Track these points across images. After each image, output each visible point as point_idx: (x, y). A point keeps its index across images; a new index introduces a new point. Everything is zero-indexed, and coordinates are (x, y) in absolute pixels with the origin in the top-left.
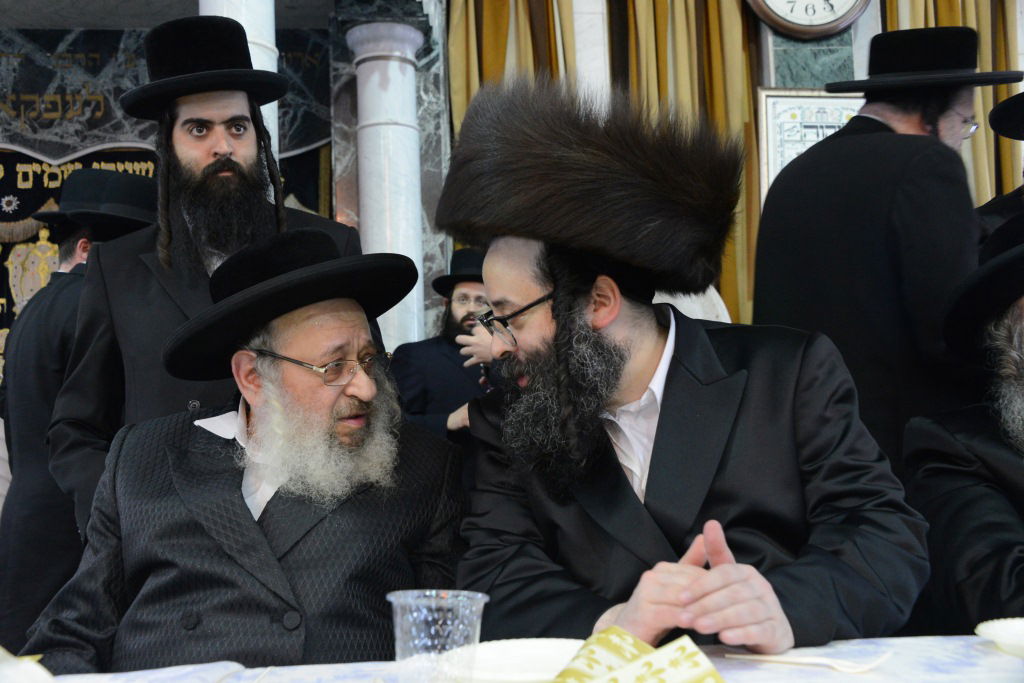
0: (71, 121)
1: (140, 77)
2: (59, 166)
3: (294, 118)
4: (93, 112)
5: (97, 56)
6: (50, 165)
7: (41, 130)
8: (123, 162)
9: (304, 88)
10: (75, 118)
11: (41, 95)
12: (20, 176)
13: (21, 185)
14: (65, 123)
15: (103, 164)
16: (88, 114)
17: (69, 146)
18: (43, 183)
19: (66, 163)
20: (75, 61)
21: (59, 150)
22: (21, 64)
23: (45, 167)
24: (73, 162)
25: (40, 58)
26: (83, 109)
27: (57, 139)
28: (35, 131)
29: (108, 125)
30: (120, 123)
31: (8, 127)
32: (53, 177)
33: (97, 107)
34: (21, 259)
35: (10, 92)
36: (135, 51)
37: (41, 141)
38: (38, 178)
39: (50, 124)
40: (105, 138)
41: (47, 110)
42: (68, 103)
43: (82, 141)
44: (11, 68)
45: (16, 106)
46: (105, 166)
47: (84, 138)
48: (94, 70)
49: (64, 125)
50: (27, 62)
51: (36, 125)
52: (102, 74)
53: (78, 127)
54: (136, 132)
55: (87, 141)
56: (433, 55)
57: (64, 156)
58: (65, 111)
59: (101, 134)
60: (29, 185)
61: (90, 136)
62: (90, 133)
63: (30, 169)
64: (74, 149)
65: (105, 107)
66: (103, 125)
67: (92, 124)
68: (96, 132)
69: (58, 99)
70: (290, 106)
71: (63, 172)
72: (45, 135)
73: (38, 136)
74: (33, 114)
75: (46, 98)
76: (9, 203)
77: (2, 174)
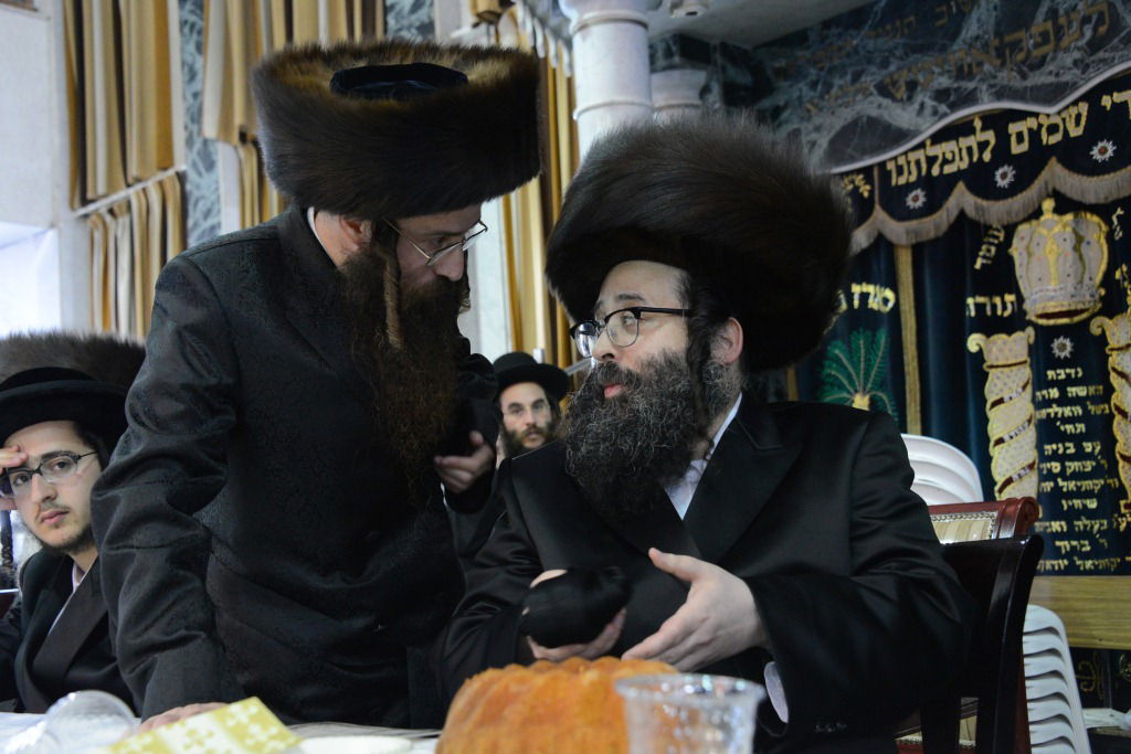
0: (1067, 50)
2: (1059, 113)
4: (1095, 30)
6: (1048, 116)
7: (1031, 74)
10: (1073, 45)
11: (1028, 29)
12: (1013, 139)
13: (1016, 149)
14: (1060, 55)
15: (1115, 94)
16: (1088, 33)
17: (1067, 83)
18: (1041, 141)
19: (1067, 107)
21: (1052, 94)
23: (1043, 120)
24: (1075, 103)
26: (1081, 29)
27: (1052, 79)
28: (1024, 77)
29: (1116, 40)
31: (992, 82)
32: (1053, 129)
33: (1100, 21)
34: (1025, 242)
35: (992, 37)
37: (1032, 88)
38: (1035, 135)
39: (1042, 62)
40: (1113, 59)
41: (1037, 45)
42: (1061, 27)
43: (1083, 73)
44: (991, 6)
45: (1000, 54)
46: (1118, 97)
47: (1086, 68)
49: (1059, 58)
51: (1025, 69)
53: (1077, 55)
55: (1091, 70)
57: (1064, 98)
58: (1059, 38)
59: (1107, 55)
60: (1025, 147)
61: (1093, 62)
62: (1092, 58)
63: (1024, 126)
64: (1074, 86)
65: (1111, 16)
66: (1111, 40)
67: (1095, 45)
68: (1101, 54)
69: (1049, 26)
71: (1064, 120)
72: (1039, 78)
73: (1029, 83)
74: (1021, 56)
75: (1035, 30)
76: (1004, 176)
77: (993, 142)
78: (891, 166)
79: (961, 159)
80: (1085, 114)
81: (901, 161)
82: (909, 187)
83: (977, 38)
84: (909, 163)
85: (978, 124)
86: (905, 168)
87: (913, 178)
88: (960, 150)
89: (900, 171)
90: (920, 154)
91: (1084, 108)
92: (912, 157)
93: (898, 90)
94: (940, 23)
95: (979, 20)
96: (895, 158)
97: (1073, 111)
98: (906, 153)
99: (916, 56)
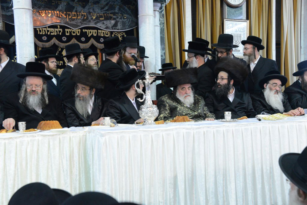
0: (79, 19)
1: (94, 9)
3: (129, 21)
5: (84, 3)
8: (90, 30)
9: (131, 14)
11: (72, 12)
12: (66, 32)
13: (67, 34)
14: (77, 20)
16: (83, 18)
17: (78, 25)
18: (72, 34)
20: (80, 4)
21: (76, 26)
22: (67, 4)
23: (72, 30)
24: (78, 29)
25: (71, 3)
26: (81, 16)
27: (75, 23)
28: (71, 21)
29: (87, 21)
30: (90, 20)
31: (64, 20)
32: (74, 32)
33: (85, 16)
35: (65, 11)
36: (93, 3)
38: (70, 32)
39: (74, 20)
40: (87, 24)
41: (73, 16)
42: (78, 15)
43: (81, 24)
44: (64, 5)
45: (66, 15)
46: (86, 30)
48: (84, 7)
50: (68, 4)
52: (86, 8)
53: (81, 21)
54: (94, 23)
55: (83, 24)
56: (162, 9)
58: (77, 17)
60: (68, 34)
62: (83, 22)
63: (69, 30)
64: (80, 26)
65: (87, 16)
67: (84, 20)
68: (85, 22)
69: (76, 13)
70: (128, 18)
71: (76, 31)
72: (73, 22)
73: (71, 23)
74: (70, 17)
75: (73, 13)
76: (64, 39)
77: (62, 31)
78: (38, 29)
79: (55, 33)
80: (80, 31)
81: (41, 29)
82: (42, 35)
83: (61, 10)
84: (43, 30)
85: (59, 27)
86: (42, 31)
87: (44, 33)
88: (55, 31)
89: (40, 31)
90: (45, 29)
91: (80, 30)
92: (44, 29)
93: (43, 14)
94: (53, 4)
95: (62, 7)
96: (39, 28)
97: (78, 30)
98: (42, 28)
99: (47, 9)
